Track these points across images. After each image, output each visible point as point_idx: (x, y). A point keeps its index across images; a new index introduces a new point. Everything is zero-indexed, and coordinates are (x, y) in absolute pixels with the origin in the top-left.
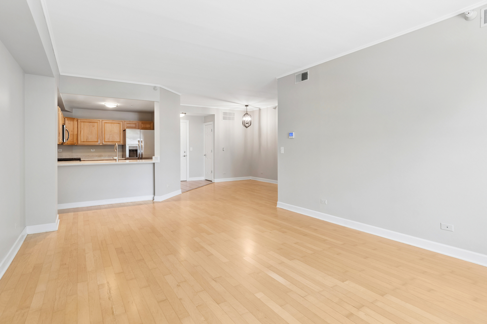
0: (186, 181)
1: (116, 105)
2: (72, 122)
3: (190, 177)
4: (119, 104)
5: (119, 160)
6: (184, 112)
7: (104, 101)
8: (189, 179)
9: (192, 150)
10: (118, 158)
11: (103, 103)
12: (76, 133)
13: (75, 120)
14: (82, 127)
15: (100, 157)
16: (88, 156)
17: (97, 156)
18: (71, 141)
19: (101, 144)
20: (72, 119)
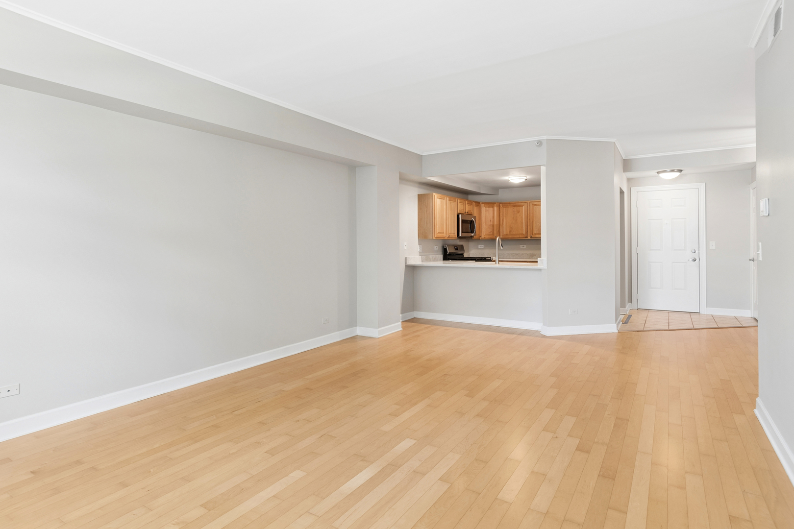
0: (698, 315)
1: (525, 178)
2: (491, 209)
3: (708, 305)
4: (528, 177)
5: (499, 261)
6: (676, 169)
7: (507, 174)
8: (706, 311)
9: (714, 248)
10: (498, 258)
11: (506, 178)
12: (496, 223)
13: (495, 205)
14: (505, 215)
15: (532, 257)
16: (517, 254)
17: (528, 255)
18: (490, 235)
19: (529, 238)
20: (491, 204)
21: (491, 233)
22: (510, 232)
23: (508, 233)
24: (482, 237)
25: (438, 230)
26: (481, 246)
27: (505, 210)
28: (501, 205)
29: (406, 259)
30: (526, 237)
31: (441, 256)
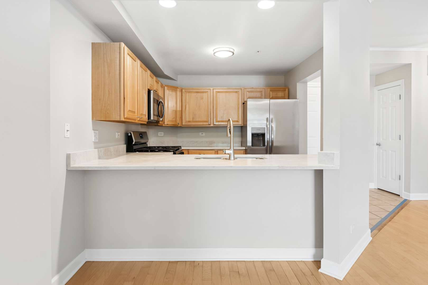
2: (174, 93)
5: (235, 155)
12: (179, 108)
13: (178, 89)
14: (187, 101)
15: (211, 144)
16: (197, 142)
17: (207, 142)
18: (172, 121)
19: (212, 125)
20: (174, 88)
21: (174, 120)
22: (193, 118)
23: (191, 120)
24: (166, 123)
25: (128, 106)
26: (161, 134)
27: (187, 96)
28: (184, 90)
29: (68, 157)
30: (209, 125)
31: (124, 147)
